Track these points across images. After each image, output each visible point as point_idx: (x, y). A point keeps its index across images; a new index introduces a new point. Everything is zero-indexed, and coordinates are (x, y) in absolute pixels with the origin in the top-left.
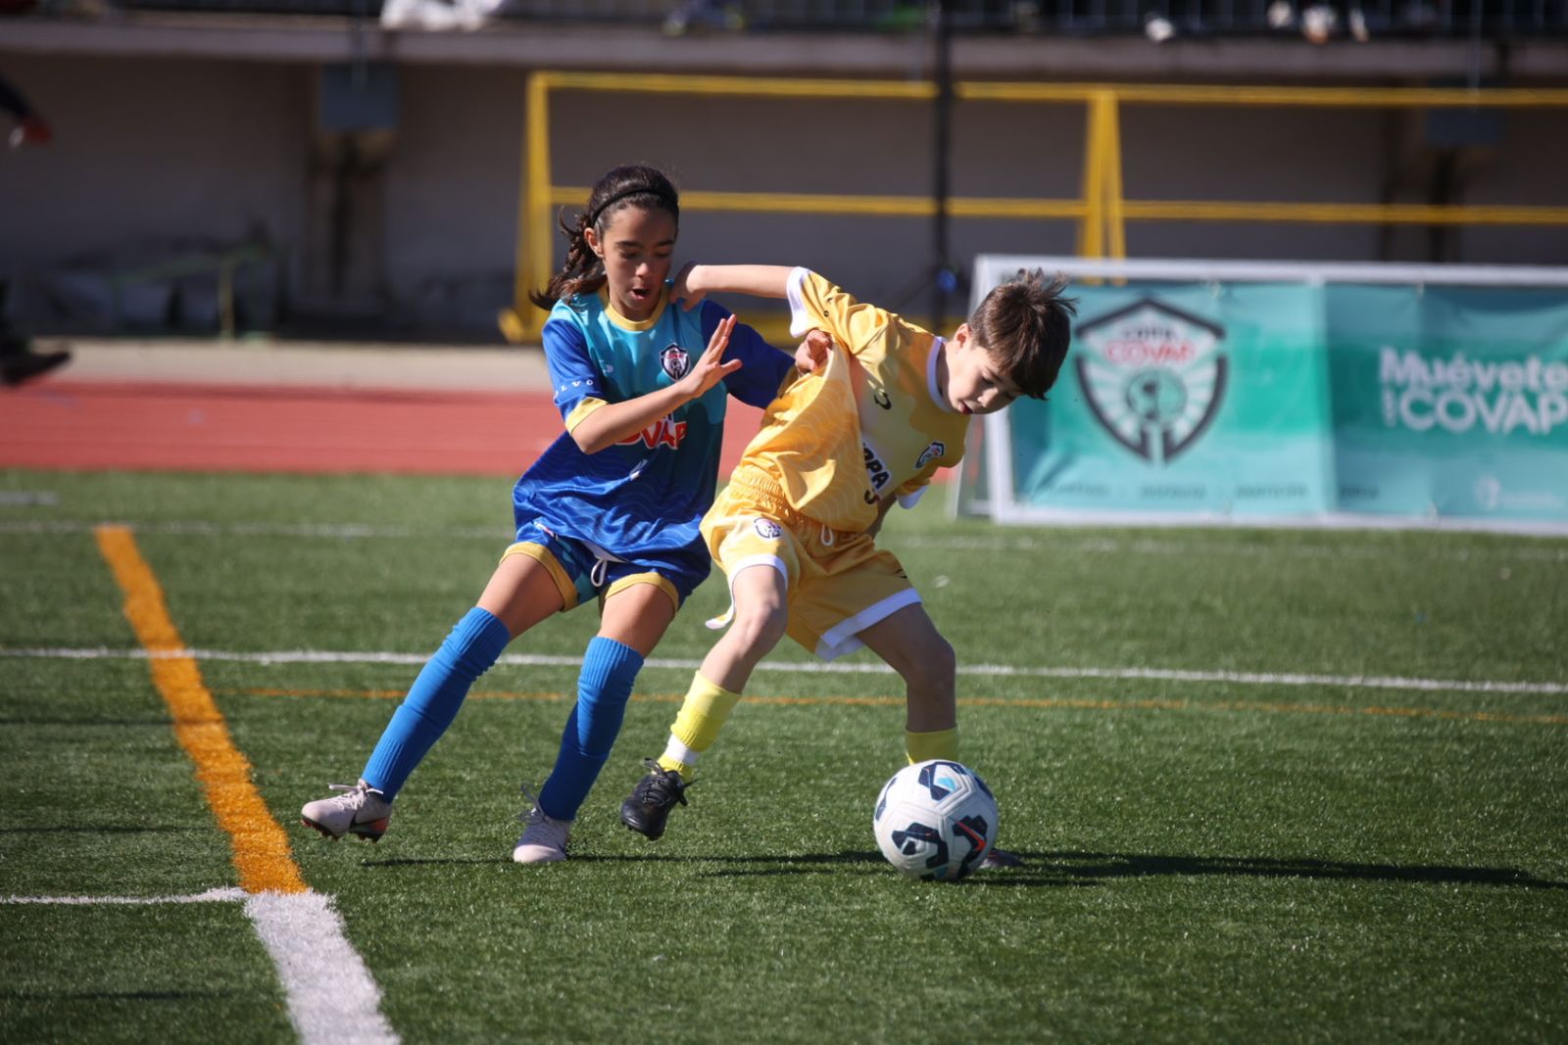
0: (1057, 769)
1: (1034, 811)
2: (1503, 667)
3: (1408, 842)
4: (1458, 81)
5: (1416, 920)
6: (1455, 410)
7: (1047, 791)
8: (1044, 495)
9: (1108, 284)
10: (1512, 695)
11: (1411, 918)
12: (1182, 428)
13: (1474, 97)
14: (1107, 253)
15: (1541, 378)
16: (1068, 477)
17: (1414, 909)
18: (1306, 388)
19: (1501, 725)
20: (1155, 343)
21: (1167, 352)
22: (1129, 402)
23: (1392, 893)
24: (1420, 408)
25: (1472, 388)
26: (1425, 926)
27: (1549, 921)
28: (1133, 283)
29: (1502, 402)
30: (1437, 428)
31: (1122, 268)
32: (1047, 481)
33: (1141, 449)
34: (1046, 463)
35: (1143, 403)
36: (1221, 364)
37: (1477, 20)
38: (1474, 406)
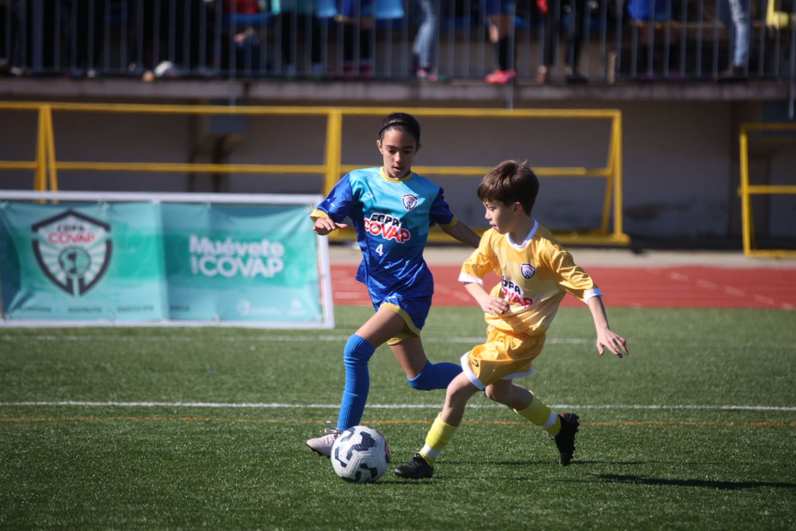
0: (24, 454)
1: (12, 476)
2: (251, 395)
3: (203, 485)
4: (224, 102)
5: (207, 524)
6: (227, 266)
7: (18, 465)
8: (17, 313)
9: (49, 203)
10: (257, 409)
11: (204, 524)
12: (89, 277)
13: (232, 109)
14: (48, 188)
15: (269, 250)
16: (30, 303)
17: (206, 519)
18: (152, 256)
19: (250, 425)
20: (74, 234)
21: (81, 238)
22: (62, 264)
23: (195, 511)
24: (209, 265)
25: (235, 256)
26: (211, 528)
27: (272, 523)
28: (62, 203)
29: (250, 261)
30: (218, 276)
31: (56, 195)
32: (19, 305)
33: (68, 288)
34: (19, 296)
35: (69, 264)
36: (109, 244)
37: (233, 71)
38: (236, 264)
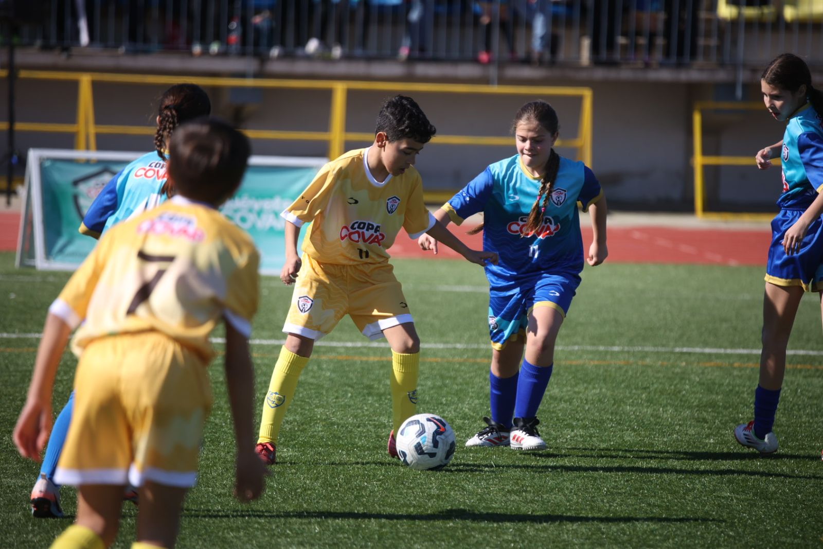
0: (65, 380)
1: (54, 399)
2: (265, 334)
3: (221, 410)
4: (242, 75)
5: (224, 444)
6: (243, 219)
7: (60, 389)
8: (59, 257)
9: (88, 162)
10: (268, 346)
11: (222, 444)
13: (250, 82)
14: (88, 148)
15: (280, 205)
16: (71, 249)
17: (224, 440)
19: (262, 358)
23: (214, 433)
25: (250, 210)
26: (228, 447)
27: (281, 444)
28: (99, 162)
29: (264, 217)
31: (94, 155)
32: (61, 251)
34: (61, 243)
37: (250, 48)
38: (251, 218)
